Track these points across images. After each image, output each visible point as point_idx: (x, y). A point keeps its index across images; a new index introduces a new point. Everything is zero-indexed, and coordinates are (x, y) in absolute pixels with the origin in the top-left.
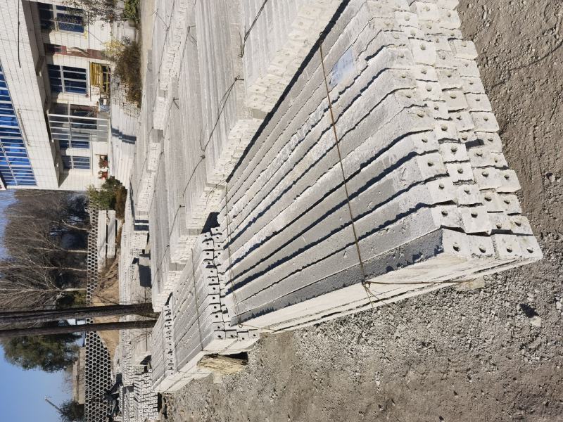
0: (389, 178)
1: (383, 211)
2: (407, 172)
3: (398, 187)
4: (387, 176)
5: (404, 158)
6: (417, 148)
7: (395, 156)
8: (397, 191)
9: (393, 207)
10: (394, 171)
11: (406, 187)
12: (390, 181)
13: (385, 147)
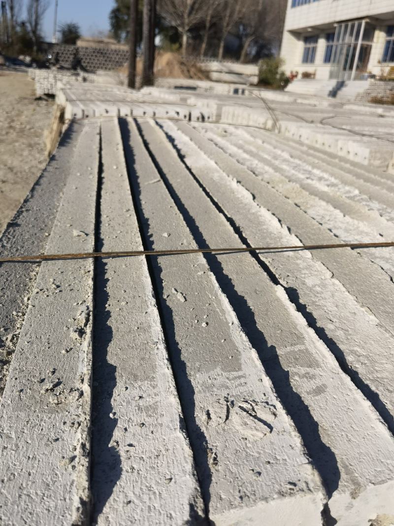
0: (244, 358)
1: (143, 328)
2: (255, 433)
3: (208, 388)
4: (254, 354)
5: (315, 425)
6: (354, 495)
7: (319, 390)
8: (197, 380)
9: (146, 360)
10: (267, 382)
11: (200, 417)
12: (233, 363)
13: (349, 359)
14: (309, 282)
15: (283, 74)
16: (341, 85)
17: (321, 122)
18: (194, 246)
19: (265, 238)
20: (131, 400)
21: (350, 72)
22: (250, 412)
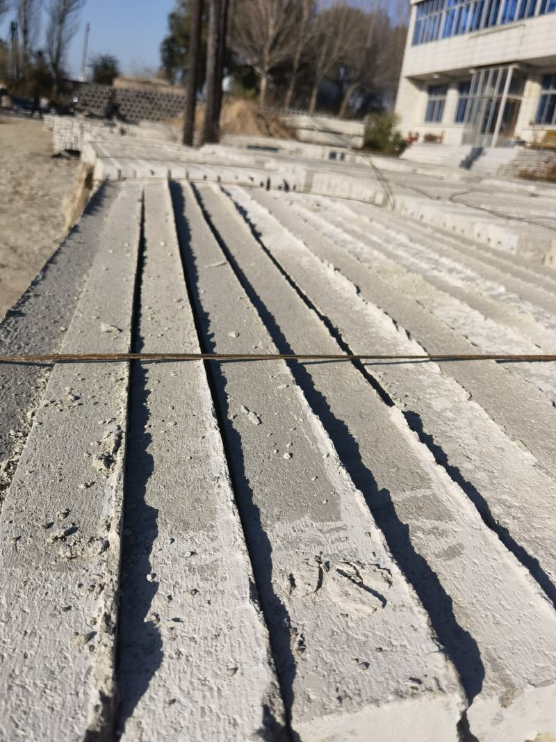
0: (344, 502)
1: (199, 459)
2: (360, 608)
3: (292, 544)
4: (359, 497)
5: (448, 601)
6: (505, 702)
7: (453, 552)
8: (275, 532)
9: (202, 502)
10: (378, 536)
11: (279, 584)
12: (328, 509)
13: (496, 510)
14: (437, 405)
15: (398, 135)
16: (478, 153)
17: (451, 199)
18: (274, 350)
19: (373, 345)
20: (179, 556)
21: (490, 136)
22: (352, 578)
